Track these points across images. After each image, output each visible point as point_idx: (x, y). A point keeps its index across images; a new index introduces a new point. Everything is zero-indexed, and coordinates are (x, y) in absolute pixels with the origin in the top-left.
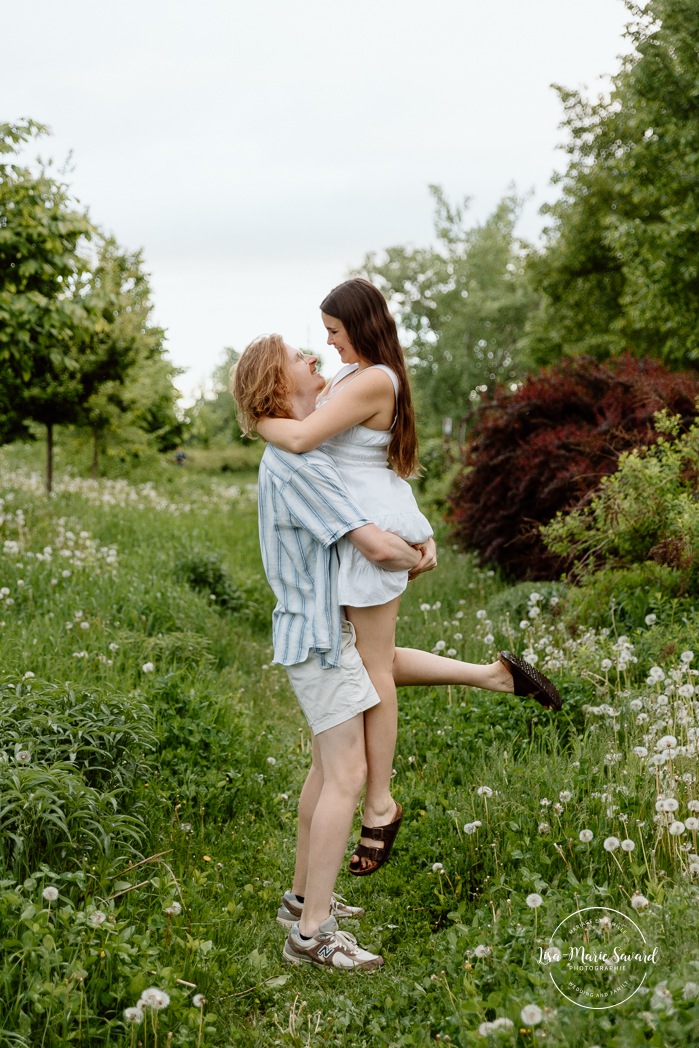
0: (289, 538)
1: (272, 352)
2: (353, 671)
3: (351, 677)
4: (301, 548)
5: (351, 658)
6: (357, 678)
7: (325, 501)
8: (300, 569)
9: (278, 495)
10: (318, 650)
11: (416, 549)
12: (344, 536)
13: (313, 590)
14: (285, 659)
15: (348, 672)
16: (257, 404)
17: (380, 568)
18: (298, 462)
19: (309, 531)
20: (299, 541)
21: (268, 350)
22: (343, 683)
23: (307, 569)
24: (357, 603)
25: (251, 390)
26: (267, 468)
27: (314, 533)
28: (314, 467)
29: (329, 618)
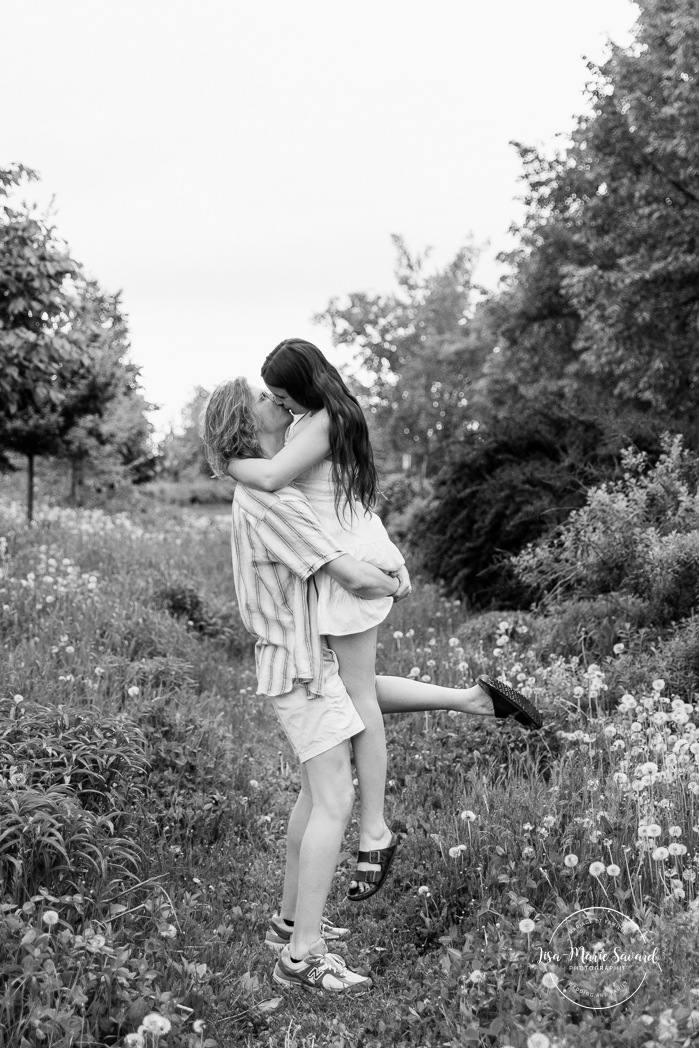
0: (267, 573)
1: (237, 393)
2: (337, 699)
3: (336, 705)
4: (279, 582)
5: (334, 686)
6: (340, 706)
7: (300, 536)
8: (279, 602)
9: (253, 533)
10: (301, 680)
11: (393, 577)
12: (321, 568)
13: (293, 622)
14: (269, 690)
15: (333, 700)
16: (225, 444)
17: (357, 596)
18: (270, 500)
19: (286, 566)
20: (277, 576)
21: (233, 391)
22: (328, 711)
23: (286, 602)
24: (337, 632)
25: (218, 431)
26: (240, 506)
27: (291, 567)
28: (287, 503)
29: (310, 648)
